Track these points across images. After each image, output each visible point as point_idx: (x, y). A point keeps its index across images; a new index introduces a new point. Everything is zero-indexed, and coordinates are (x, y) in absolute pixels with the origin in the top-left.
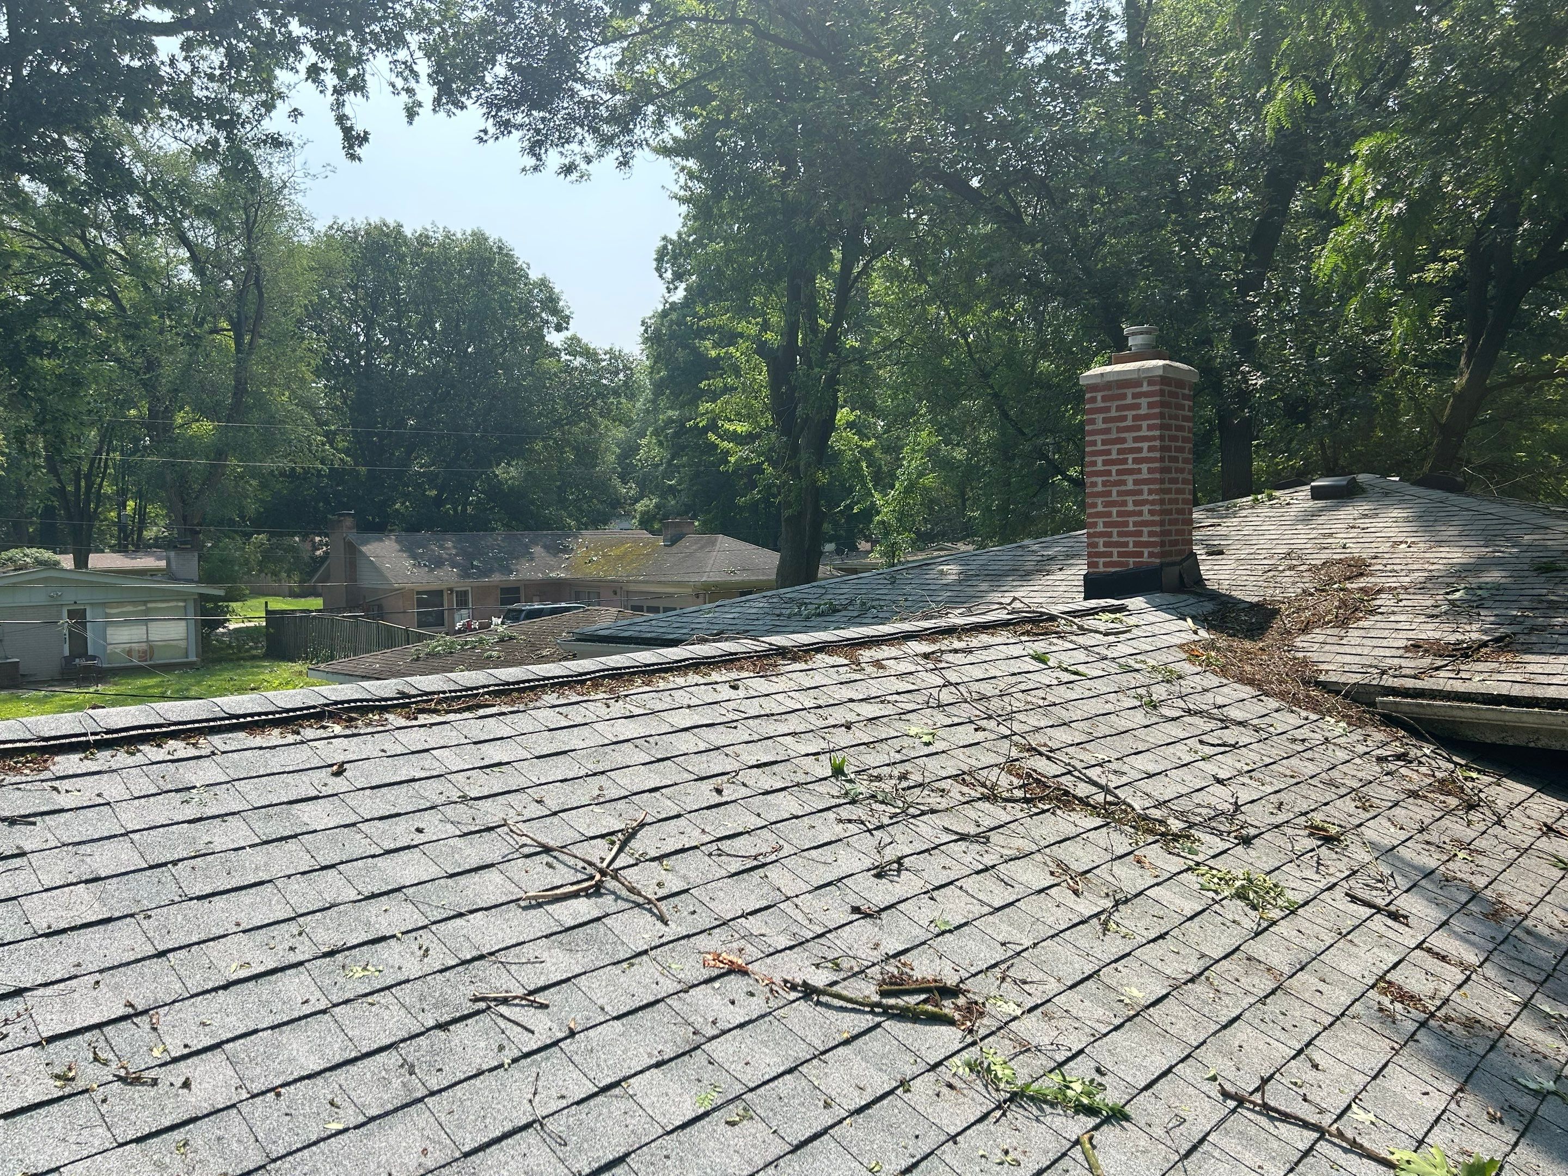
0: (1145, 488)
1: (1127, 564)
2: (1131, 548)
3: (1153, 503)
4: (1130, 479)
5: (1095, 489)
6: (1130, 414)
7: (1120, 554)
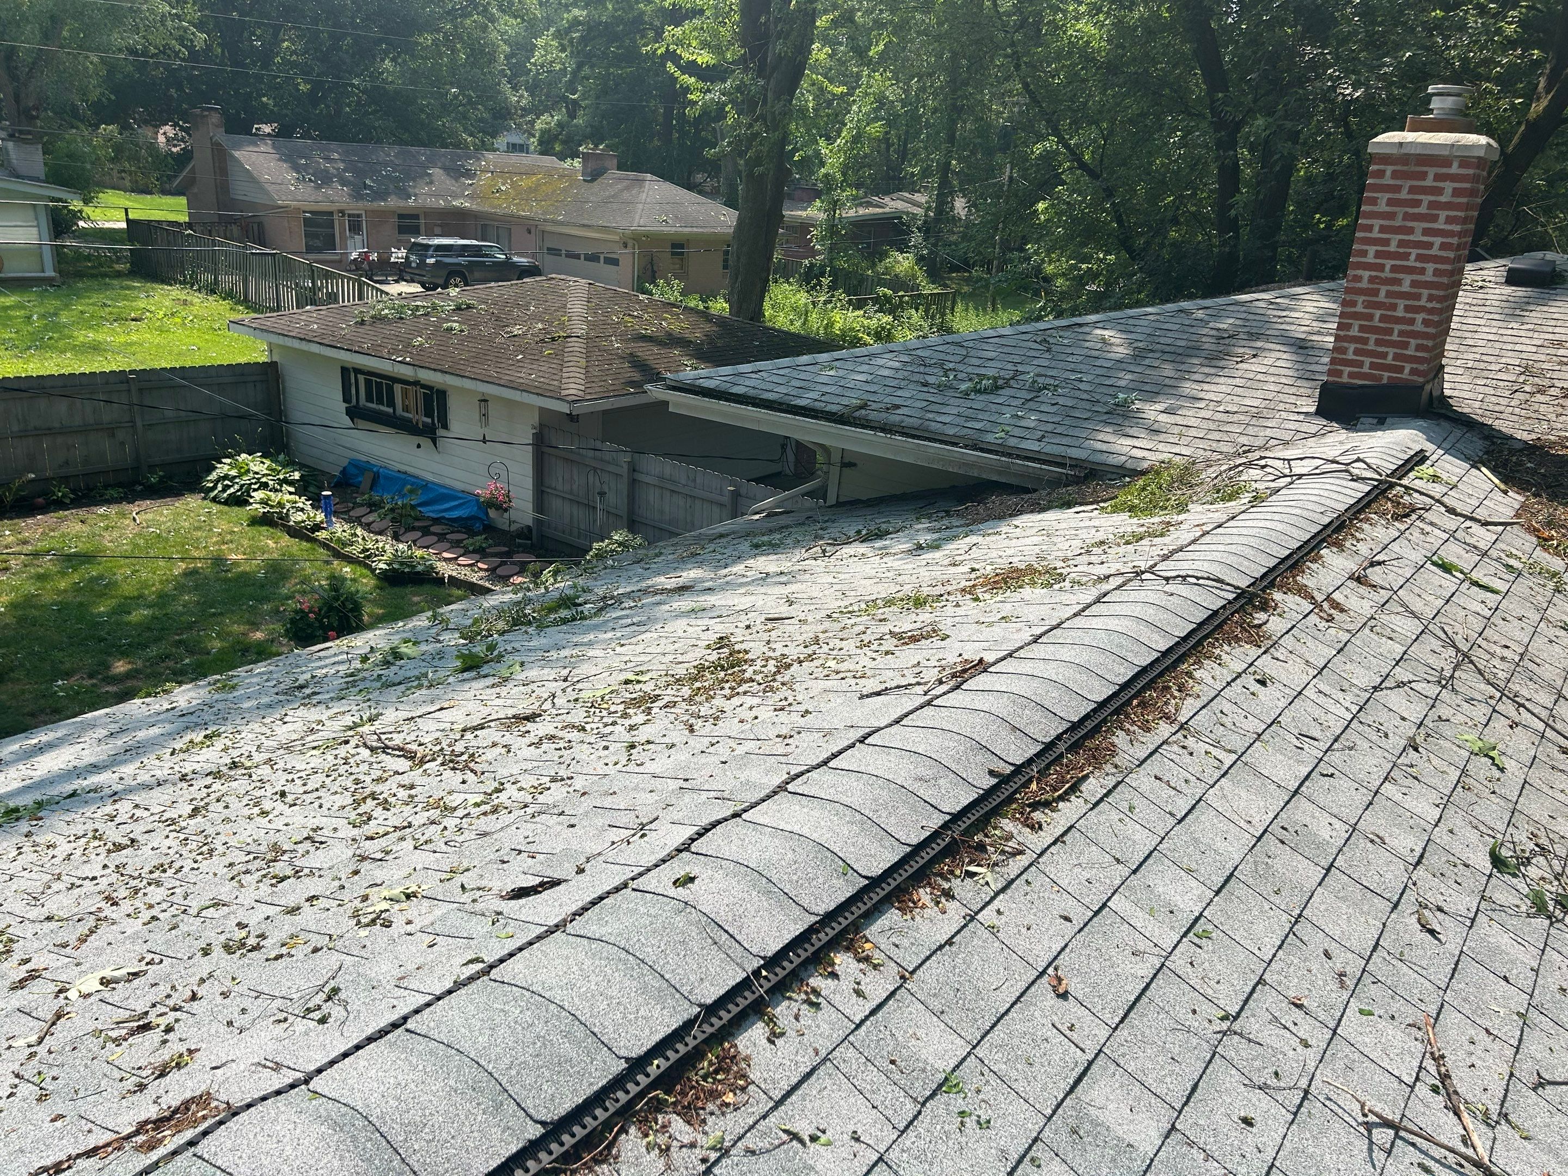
0: (1425, 292)
1: (1381, 377)
2: (1389, 360)
3: (1431, 311)
4: (1407, 279)
5: (1359, 285)
6: (1426, 199)
7: (1373, 366)
